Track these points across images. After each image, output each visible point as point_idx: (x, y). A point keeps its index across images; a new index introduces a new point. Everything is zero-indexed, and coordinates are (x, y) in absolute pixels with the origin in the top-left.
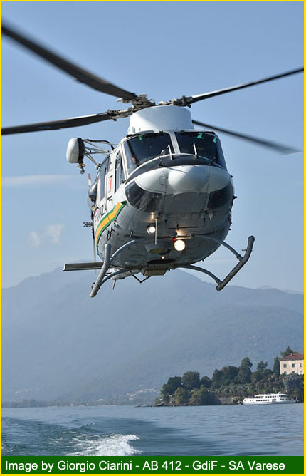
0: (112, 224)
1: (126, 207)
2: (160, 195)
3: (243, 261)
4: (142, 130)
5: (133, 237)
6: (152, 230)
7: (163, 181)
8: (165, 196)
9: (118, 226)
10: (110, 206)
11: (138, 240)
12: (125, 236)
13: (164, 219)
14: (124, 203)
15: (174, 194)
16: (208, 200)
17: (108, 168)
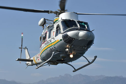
0: (53, 46)
1: (61, 41)
2: (75, 39)
3: (90, 63)
4: (67, 19)
5: (59, 51)
6: (67, 50)
7: (77, 35)
8: (76, 39)
9: (55, 47)
10: (53, 41)
11: (60, 52)
12: (56, 51)
13: (72, 46)
14: (61, 40)
15: (79, 39)
16: (88, 43)
17: (53, 29)
